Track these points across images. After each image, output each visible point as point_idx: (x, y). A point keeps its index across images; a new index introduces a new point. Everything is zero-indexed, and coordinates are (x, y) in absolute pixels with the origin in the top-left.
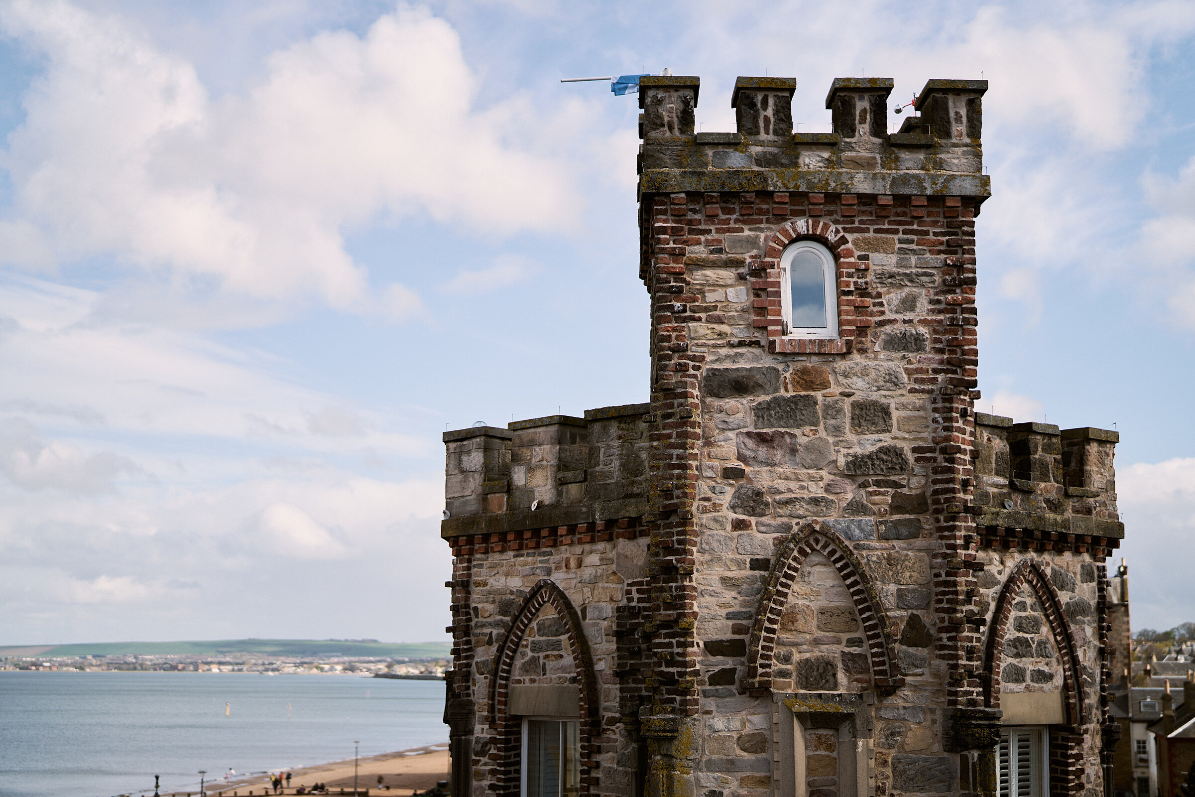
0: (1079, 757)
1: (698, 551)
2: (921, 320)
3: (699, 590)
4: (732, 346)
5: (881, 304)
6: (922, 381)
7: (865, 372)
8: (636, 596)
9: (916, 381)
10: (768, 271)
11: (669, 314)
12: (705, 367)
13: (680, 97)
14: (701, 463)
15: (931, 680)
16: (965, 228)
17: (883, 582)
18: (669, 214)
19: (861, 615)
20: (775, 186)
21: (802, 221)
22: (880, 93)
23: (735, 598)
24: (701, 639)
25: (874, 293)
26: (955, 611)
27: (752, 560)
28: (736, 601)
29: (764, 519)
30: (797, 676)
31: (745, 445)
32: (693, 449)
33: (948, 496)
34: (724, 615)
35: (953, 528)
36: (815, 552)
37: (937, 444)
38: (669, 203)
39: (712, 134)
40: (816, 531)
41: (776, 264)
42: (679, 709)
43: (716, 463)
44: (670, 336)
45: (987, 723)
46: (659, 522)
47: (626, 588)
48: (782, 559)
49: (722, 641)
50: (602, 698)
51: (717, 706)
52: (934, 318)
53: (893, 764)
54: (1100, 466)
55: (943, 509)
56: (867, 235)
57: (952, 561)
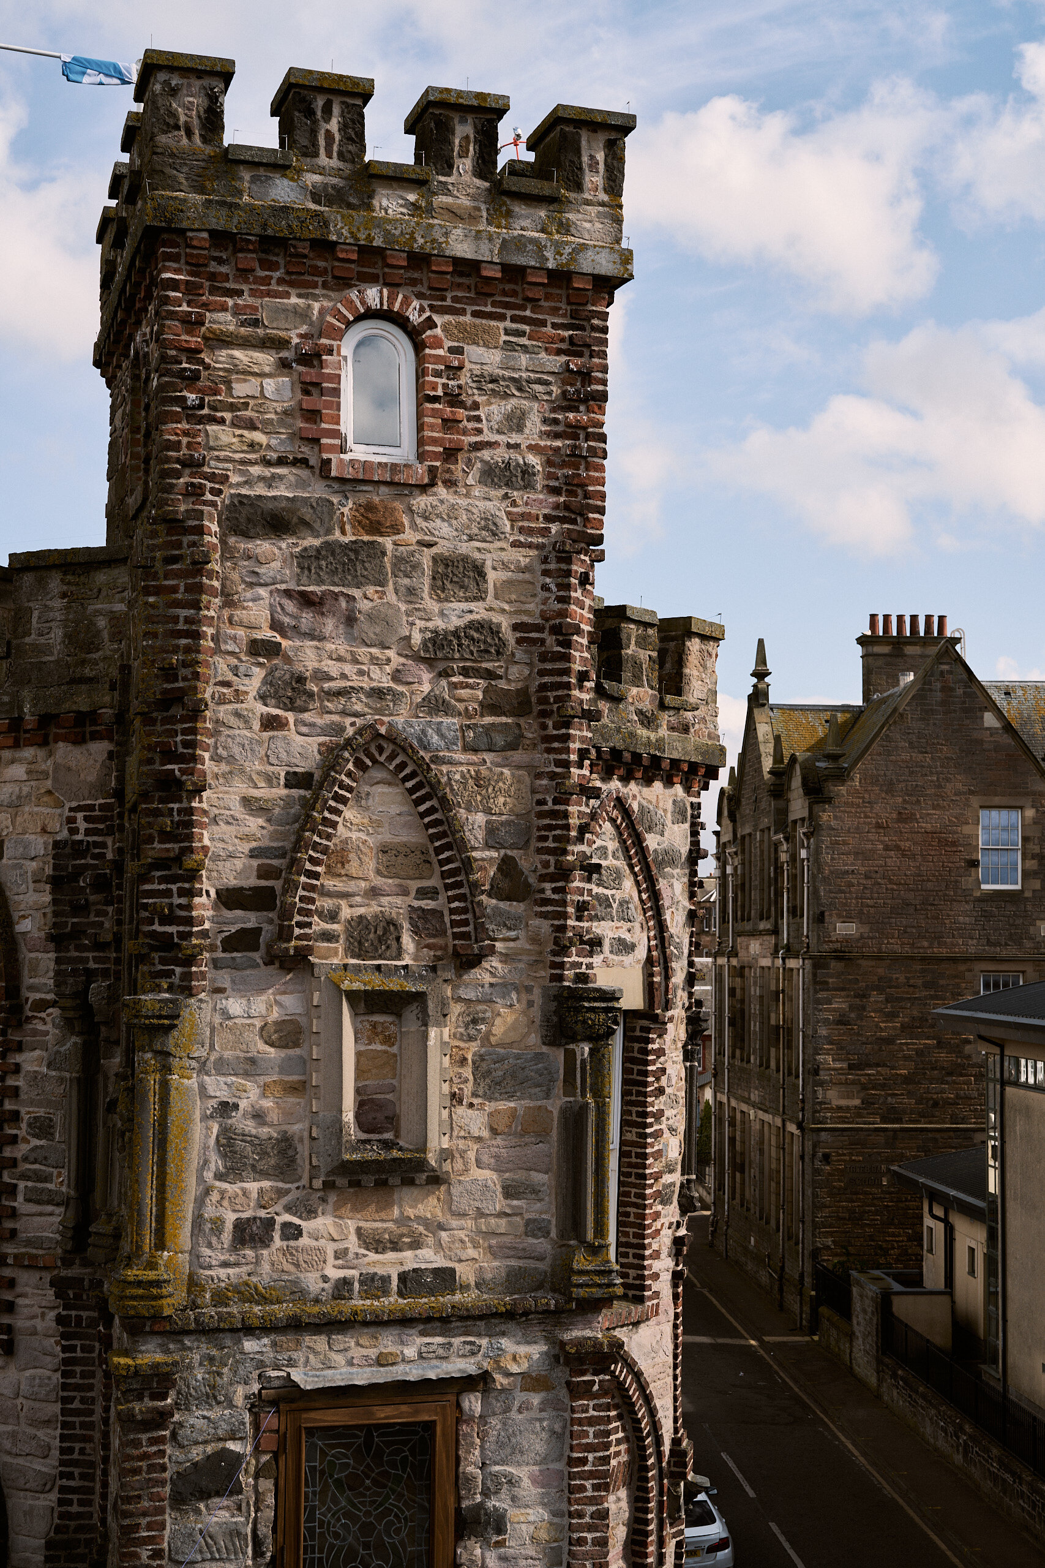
0: (661, 1052)
1: (212, 759)
2: (531, 445)
3: (212, 815)
4: (268, 463)
5: (478, 419)
6: (530, 531)
7: (451, 516)
8: (82, 825)
9: (521, 530)
10: (324, 357)
11: (179, 409)
12: (228, 492)
13: (205, 88)
14: (218, 632)
15: (528, 947)
16: (595, 322)
17: (468, 810)
18: (183, 261)
19: (437, 855)
20: (340, 234)
21: (374, 290)
22: (488, 117)
23: (263, 827)
24: (213, 886)
25: (469, 403)
26: (565, 852)
27: (288, 773)
28: (264, 832)
29: (306, 716)
30: (347, 939)
31: (283, 609)
32: (208, 609)
33: (560, 693)
34: (247, 852)
35: (567, 738)
36: (376, 766)
37: (547, 620)
38: (183, 245)
39: (251, 148)
40: (381, 735)
41: (335, 348)
42: (179, 986)
43: (241, 633)
44: (179, 442)
45: (603, 1005)
46: (154, 715)
47: (67, 813)
48: (333, 774)
49: (242, 889)
50: (26, 972)
51: (233, 982)
52: (549, 443)
53: (474, 1063)
54: (701, 669)
55: (552, 711)
56: (462, 318)
57: (563, 784)
